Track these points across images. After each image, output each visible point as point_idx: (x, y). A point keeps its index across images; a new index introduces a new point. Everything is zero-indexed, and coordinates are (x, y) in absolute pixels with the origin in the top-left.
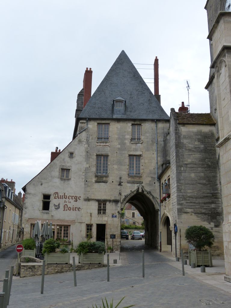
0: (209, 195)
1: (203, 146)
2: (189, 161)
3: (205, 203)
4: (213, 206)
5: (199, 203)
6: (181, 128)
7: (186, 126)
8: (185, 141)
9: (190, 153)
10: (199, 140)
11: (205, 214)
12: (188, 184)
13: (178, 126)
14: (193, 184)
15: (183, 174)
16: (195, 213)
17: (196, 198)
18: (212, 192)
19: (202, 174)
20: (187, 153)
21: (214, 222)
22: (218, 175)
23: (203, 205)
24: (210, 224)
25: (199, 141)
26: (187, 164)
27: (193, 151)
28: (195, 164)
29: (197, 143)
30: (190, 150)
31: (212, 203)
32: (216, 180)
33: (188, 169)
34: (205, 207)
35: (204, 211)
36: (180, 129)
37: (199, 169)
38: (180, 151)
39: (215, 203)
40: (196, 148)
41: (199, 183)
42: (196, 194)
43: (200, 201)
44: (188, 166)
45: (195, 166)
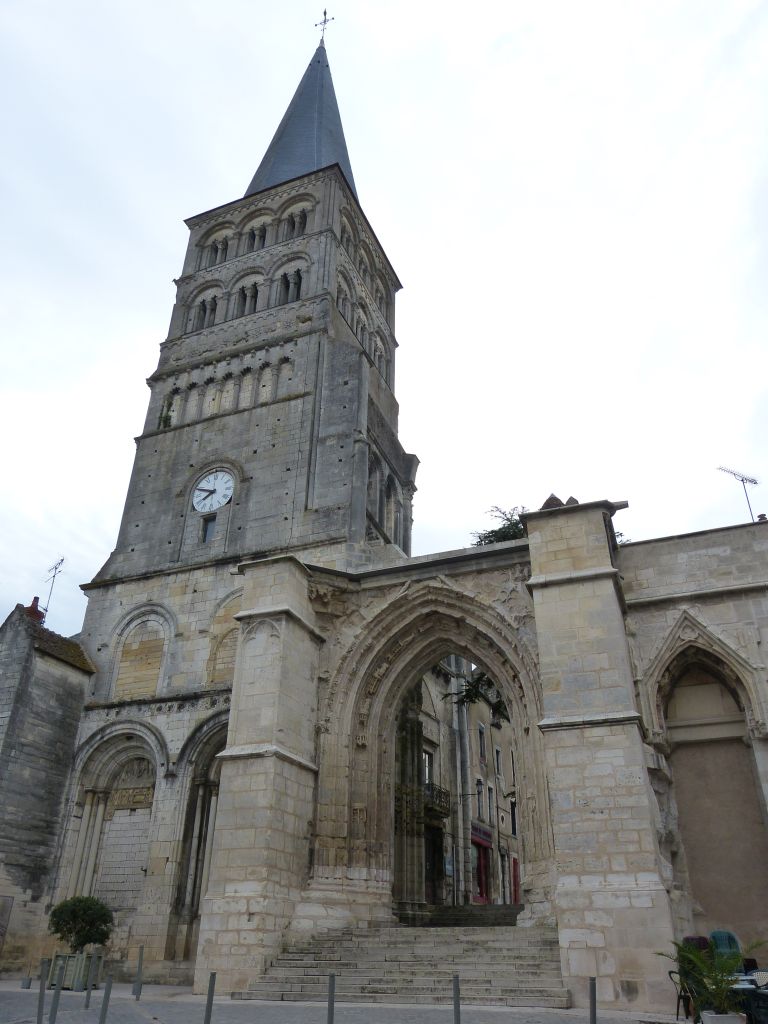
0: (41, 823)
1: (60, 712)
2: (30, 738)
3: (30, 843)
4: (41, 850)
5: (20, 841)
6: (37, 659)
7: (46, 658)
8: (35, 692)
9: (37, 722)
10: (59, 698)
11: (22, 867)
12: (14, 791)
13: (33, 653)
14: (20, 794)
15: (11, 766)
16: (6, 864)
17: (19, 827)
18: (49, 818)
19: (43, 775)
20: (30, 720)
21: (34, 890)
22: (67, 783)
23: (25, 845)
24: (25, 892)
25: (57, 700)
26: (23, 745)
27: (43, 719)
28: (37, 749)
29: (53, 703)
30: (37, 714)
31: (43, 843)
32: (61, 793)
33: (23, 756)
34: (27, 852)
35: (23, 860)
36: (34, 661)
37: (41, 761)
38: (21, 711)
39: (47, 845)
40: (48, 713)
41: (33, 795)
42: (20, 819)
43: (24, 835)
44: (26, 749)
45: (36, 753)
